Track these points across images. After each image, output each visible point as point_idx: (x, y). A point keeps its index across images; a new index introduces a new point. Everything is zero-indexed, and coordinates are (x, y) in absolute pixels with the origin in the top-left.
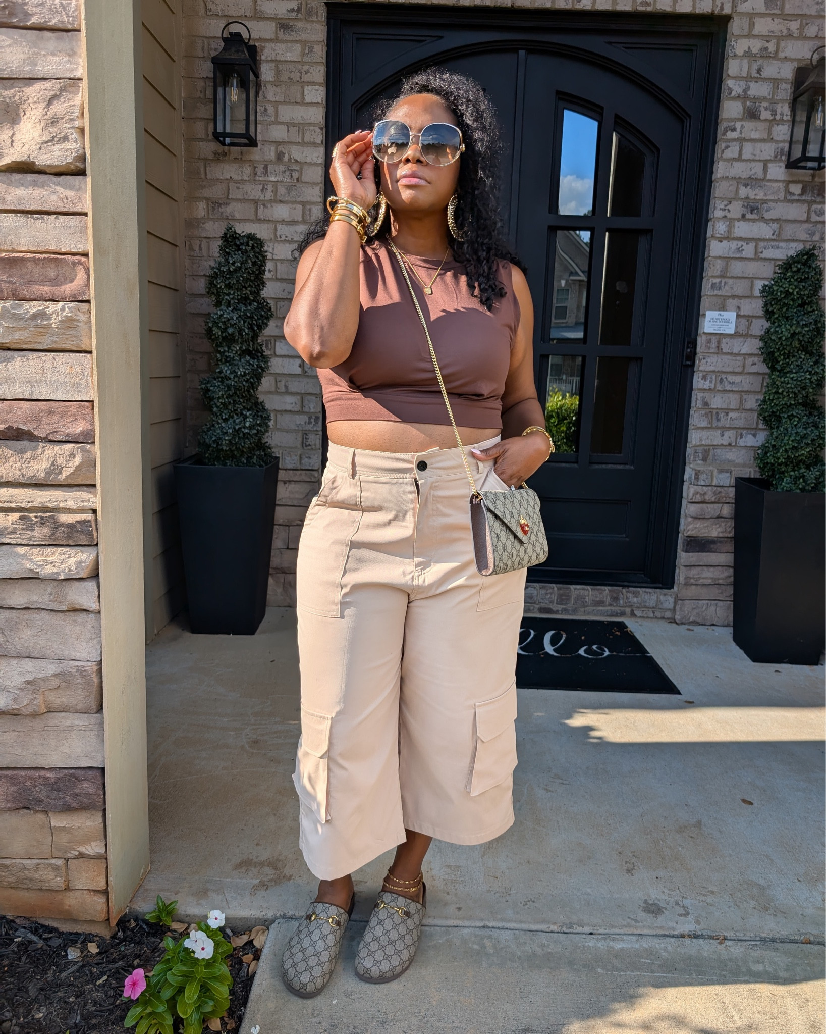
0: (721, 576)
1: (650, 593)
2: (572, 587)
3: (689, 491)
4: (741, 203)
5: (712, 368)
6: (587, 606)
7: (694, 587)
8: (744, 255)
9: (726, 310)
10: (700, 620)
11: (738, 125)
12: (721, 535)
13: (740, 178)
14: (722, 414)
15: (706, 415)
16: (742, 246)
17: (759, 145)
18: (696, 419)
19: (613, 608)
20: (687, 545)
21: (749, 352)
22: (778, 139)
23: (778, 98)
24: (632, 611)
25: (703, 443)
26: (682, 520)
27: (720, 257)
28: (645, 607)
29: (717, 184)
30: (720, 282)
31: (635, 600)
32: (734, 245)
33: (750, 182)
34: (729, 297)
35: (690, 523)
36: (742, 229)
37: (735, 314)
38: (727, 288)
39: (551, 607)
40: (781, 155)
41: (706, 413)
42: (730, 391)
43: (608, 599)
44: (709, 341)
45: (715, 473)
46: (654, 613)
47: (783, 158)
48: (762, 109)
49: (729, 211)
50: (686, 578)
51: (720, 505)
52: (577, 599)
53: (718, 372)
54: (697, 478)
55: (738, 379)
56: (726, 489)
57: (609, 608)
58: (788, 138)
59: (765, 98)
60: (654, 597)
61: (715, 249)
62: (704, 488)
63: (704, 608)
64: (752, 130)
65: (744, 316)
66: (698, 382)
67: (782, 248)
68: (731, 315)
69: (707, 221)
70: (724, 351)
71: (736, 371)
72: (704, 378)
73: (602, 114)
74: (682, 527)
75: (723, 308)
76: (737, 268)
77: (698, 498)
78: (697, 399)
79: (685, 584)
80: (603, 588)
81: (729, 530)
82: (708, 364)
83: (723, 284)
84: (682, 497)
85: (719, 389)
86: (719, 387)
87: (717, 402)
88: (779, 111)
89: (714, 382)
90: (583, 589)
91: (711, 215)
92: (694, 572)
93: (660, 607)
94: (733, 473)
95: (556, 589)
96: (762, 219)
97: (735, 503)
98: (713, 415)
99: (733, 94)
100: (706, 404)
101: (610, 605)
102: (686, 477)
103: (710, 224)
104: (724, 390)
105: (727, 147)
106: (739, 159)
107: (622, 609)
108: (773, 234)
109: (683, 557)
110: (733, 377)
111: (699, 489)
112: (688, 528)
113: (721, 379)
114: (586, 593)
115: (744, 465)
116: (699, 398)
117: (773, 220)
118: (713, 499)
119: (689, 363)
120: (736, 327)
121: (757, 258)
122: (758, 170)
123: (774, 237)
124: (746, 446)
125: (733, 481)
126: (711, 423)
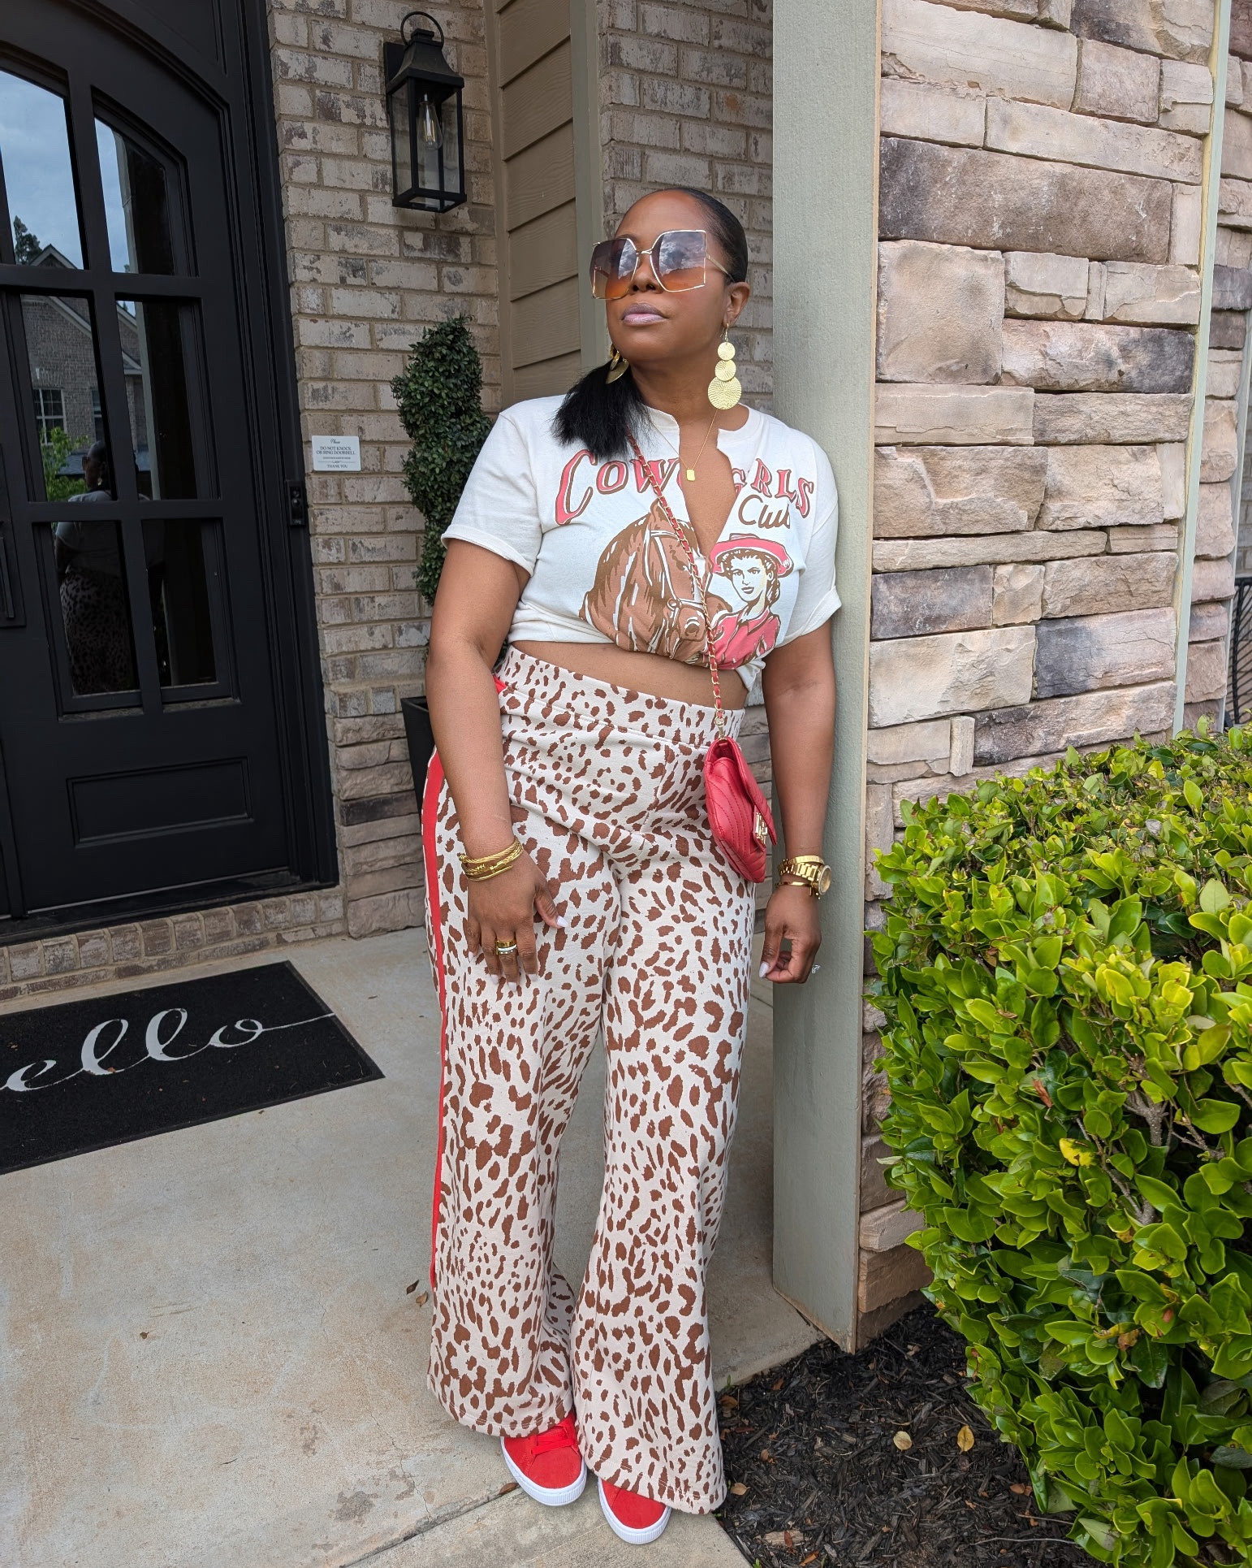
0: (408, 851)
1: (302, 900)
2: (169, 920)
3: (337, 728)
4: (335, 258)
5: (336, 529)
6: (201, 947)
7: (369, 877)
8: (354, 343)
9: (342, 434)
10: (387, 925)
11: (308, 127)
12: (396, 789)
13: (326, 217)
14: (365, 601)
15: (341, 604)
16: (349, 329)
17: (347, 164)
18: (327, 612)
19: (246, 940)
20: (348, 815)
21: (389, 499)
22: (373, 156)
23: (362, 89)
24: (279, 936)
25: (344, 649)
26: (334, 776)
27: (317, 347)
28: (299, 924)
29: (292, 225)
30: (325, 388)
31: (280, 917)
32: (337, 327)
33: (342, 224)
34: (343, 411)
35: (346, 779)
36: (344, 301)
37: (357, 439)
38: (337, 397)
39: (137, 962)
40: (384, 183)
41: (340, 601)
42: (370, 563)
43: (234, 927)
44: (324, 485)
45: (371, 695)
46: (314, 930)
47: (388, 188)
48: (343, 106)
49: (319, 271)
50: (355, 865)
51: (388, 743)
52: (181, 939)
53: (347, 533)
54: (344, 707)
55: (378, 542)
56: (391, 717)
57: (240, 940)
58: (388, 156)
59: (343, 88)
60: (310, 906)
61: (308, 333)
62: (358, 720)
63: (391, 904)
64: (329, 137)
65: (372, 442)
66: (320, 554)
67: (410, 333)
68: (351, 442)
69: (288, 285)
70: (351, 499)
71: (375, 529)
72: (327, 545)
73: (66, 84)
74: (335, 787)
75: (337, 431)
76: (348, 365)
77: (352, 738)
78: (322, 579)
79: (355, 875)
80: (223, 909)
81: (406, 778)
82: (330, 522)
83: (330, 391)
84: (327, 739)
85: (354, 560)
86: (353, 558)
87: (354, 582)
88: (368, 113)
89: (343, 550)
90: (190, 920)
91: (291, 278)
92: (365, 853)
93: (323, 918)
94: (397, 691)
95: (140, 931)
96: (373, 286)
97: (408, 737)
98: (351, 602)
99: (291, 74)
100: (337, 587)
101: (241, 935)
102: (327, 706)
103: (293, 291)
104: (362, 563)
105: (297, 164)
106: (319, 185)
107: (262, 936)
108: (393, 312)
109: (346, 834)
110: (372, 540)
111: (349, 723)
112: (344, 787)
113: (354, 544)
114: (196, 925)
115: (411, 676)
116: (324, 577)
117: (390, 289)
118: (374, 736)
119: (299, 522)
120: (363, 460)
121: (375, 349)
122: (351, 204)
123: (395, 316)
124: (410, 647)
125: (399, 704)
126: (349, 615)
